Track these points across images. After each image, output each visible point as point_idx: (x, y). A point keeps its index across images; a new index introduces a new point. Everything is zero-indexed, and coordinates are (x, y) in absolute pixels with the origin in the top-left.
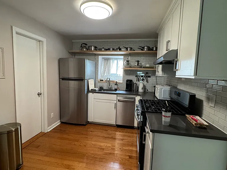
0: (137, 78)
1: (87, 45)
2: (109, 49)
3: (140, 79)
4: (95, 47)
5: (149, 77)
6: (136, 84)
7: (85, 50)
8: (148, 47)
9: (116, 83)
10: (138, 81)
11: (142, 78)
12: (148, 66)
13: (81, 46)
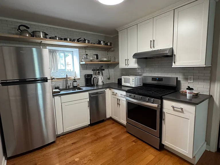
0: (94, 72)
1: (28, 28)
2: (65, 39)
3: (97, 72)
4: (45, 33)
5: (104, 70)
6: (96, 78)
7: (27, 35)
8: (104, 41)
9: (75, 79)
10: (95, 75)
11: (98, 71)
12: (105, 59)
13: (19, 29)
